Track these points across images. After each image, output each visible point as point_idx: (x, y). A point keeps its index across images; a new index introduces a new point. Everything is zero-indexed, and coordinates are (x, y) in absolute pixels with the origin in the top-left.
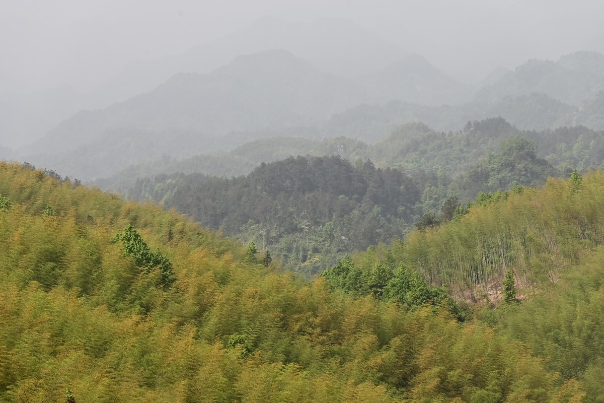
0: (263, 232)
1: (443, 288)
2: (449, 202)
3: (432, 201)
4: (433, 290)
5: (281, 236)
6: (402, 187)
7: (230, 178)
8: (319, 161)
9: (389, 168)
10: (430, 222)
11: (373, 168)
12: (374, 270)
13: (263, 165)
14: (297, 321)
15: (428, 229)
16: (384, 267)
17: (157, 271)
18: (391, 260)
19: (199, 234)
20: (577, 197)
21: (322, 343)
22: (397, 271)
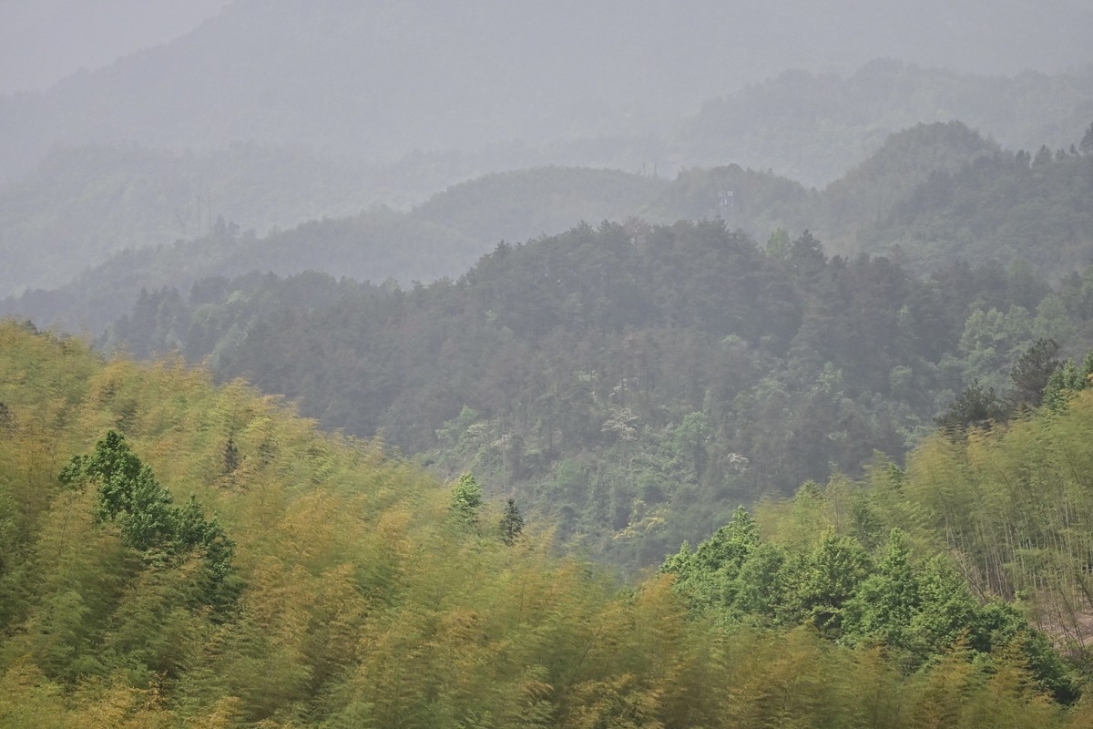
0: (502, 442)
1: (1016, 605)
2: (1035, 356)
3: (990, 351)
4: (987, 609)
5: (552, 455)
6: (905, 310)
7: (407, 286)
8: (665, 237)
9: (864, 257)
10: (977, 413)
11: (819, 257)
12: (817, 551)
13: (503, 249)
14: (590, 701)
15: (974, 434)
16: (846, 542)
17: (195, 563)
18: (866, 524)
19: (313, 452)
22: (884, 555)
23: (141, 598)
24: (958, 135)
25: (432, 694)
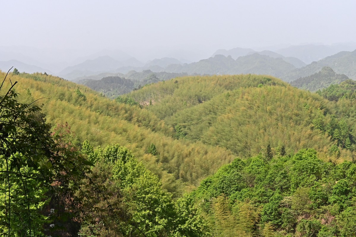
0: (103, 91)
1: (138, 102)
2: (139, 86)
3: (136, 85)
4: (136, 102)
5: (107, 91)
6: (130, 82)
7: (97, 80)
8: (115, 77)
9: (128, 79)
10: (136, 89)
11: (125, 79)
12: (125, 98)
13: (104, 78)
14: (110, 108)
15: (135, 91)
16: (127, 98)
17: (83, 98)
18: (128, 96)
19: (91, 91)
20: (164, 85)
21: (115, 112)
22: (129, 99)
23: (79, 100)
24: (134, 71)
25: (99, 107)
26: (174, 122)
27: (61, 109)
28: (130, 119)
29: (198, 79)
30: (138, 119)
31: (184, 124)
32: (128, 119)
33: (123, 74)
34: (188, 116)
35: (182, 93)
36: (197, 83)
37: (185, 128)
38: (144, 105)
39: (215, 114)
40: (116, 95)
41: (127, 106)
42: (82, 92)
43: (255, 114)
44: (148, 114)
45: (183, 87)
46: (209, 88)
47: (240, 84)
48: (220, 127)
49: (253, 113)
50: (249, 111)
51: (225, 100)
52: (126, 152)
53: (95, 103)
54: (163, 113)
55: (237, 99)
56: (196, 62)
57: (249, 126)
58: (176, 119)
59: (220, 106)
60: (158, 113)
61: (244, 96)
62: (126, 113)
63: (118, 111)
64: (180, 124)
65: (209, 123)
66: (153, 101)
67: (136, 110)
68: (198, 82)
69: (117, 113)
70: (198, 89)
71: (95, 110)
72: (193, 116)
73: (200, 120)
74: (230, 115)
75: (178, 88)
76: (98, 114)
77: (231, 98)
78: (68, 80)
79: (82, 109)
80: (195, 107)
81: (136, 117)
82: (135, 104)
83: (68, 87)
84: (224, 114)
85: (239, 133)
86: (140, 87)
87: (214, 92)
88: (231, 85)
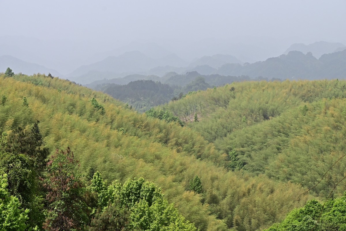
0: (131, 100)
1: (178, 117)
2: (181, 94)
3: (176, 93)
4: (175, 117)
5: (135, 101)
6: (169, 89)
7: (122, 85)
8: (146, 81)
9: (165, 84)
10: (175, 99)
11: (161, 84)
12: (160, 111)
13: (131, 82)
14: (138, 124)
15: (175, 101)
16: (162, 111)
17: (100, 110)
18: (164, 109)
19: (113, 100)
20: (215, 94)
21: (145, 131)
22: (166, 112)
23: (96, 113)
24: (175, 73)
25: (123, 123)
26: (228, 146)
27: (69, 127)
28: (166, 141)
29: (263, 86)
30: (177, 141)
31: (242, 149)
32: (163, 141)
33: (158, 77)
34: (247, 137)
35: (240, 105)
36: (262, 92)
37: (244, 155)
38: (187, 121)
39: (287, 135)
40: (148, 106)
41: (163, 122)
42: (100, 102)
43: (344, 137)
44: (192, 134)
45: (242, 96)
46: (279, 99)
47: (323, 94)
48: (293, 154)
49: (341, 135)
50: (334, 132)
51: (300, 116)
52: (153, 190)
53: (118, 117)
54: (213, 133)
55: (318, 115)
56: (262, 61)
57: (334, 153)
58: (231, 141)
59: (293, 125)
60: (206, 133)
61: (327, 111)
62: (160, 132)
63: (148, 130)
64: (235, 149)
65: (278, 149)
66: (198, 116)
67: (174, 127)
68: (264, 90)
69: (148, 132)
70: (264, 100)
71: (118, 128)
72: (255, 139)
73: (265, 144)
74: (308, 138)
75: (234, 98)
76: (121, 133)
77: (309, 113)
78: (81, 85)
79: (98, 126)
80: (259, 125)
81: (175, 139)
82: (174, 119)
83: (80, 95)
84: (298, 135)
85: (320, 163)
86: (181, 96)
87: (286, 104)
88: (310, 94)
